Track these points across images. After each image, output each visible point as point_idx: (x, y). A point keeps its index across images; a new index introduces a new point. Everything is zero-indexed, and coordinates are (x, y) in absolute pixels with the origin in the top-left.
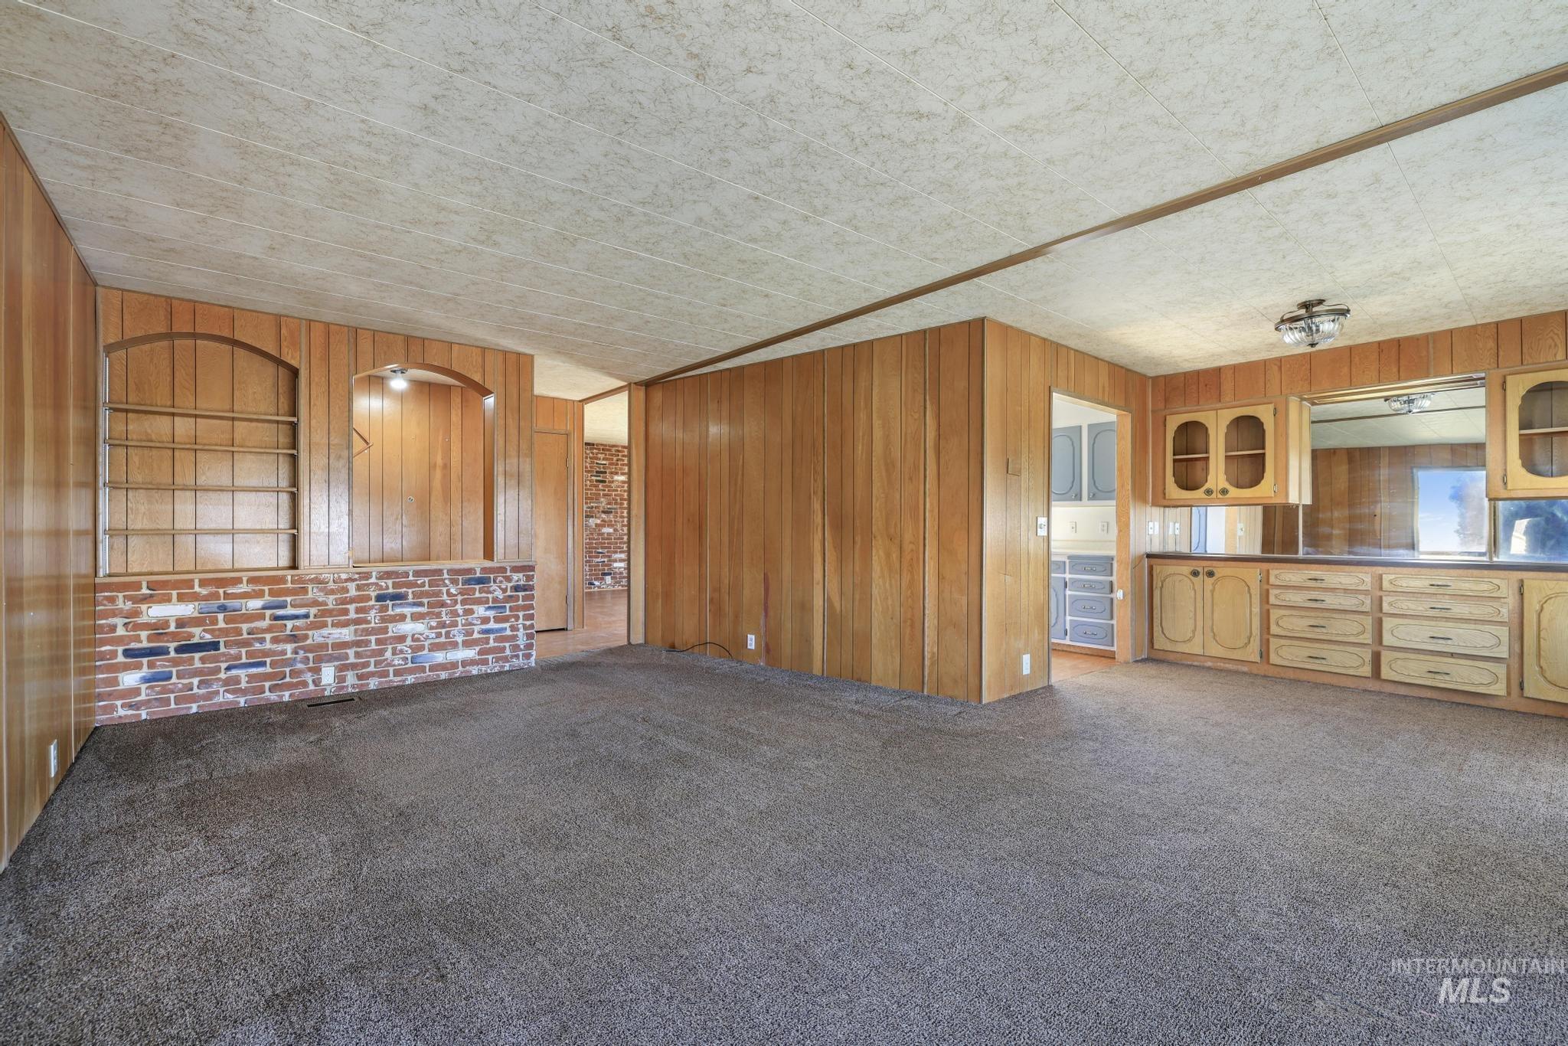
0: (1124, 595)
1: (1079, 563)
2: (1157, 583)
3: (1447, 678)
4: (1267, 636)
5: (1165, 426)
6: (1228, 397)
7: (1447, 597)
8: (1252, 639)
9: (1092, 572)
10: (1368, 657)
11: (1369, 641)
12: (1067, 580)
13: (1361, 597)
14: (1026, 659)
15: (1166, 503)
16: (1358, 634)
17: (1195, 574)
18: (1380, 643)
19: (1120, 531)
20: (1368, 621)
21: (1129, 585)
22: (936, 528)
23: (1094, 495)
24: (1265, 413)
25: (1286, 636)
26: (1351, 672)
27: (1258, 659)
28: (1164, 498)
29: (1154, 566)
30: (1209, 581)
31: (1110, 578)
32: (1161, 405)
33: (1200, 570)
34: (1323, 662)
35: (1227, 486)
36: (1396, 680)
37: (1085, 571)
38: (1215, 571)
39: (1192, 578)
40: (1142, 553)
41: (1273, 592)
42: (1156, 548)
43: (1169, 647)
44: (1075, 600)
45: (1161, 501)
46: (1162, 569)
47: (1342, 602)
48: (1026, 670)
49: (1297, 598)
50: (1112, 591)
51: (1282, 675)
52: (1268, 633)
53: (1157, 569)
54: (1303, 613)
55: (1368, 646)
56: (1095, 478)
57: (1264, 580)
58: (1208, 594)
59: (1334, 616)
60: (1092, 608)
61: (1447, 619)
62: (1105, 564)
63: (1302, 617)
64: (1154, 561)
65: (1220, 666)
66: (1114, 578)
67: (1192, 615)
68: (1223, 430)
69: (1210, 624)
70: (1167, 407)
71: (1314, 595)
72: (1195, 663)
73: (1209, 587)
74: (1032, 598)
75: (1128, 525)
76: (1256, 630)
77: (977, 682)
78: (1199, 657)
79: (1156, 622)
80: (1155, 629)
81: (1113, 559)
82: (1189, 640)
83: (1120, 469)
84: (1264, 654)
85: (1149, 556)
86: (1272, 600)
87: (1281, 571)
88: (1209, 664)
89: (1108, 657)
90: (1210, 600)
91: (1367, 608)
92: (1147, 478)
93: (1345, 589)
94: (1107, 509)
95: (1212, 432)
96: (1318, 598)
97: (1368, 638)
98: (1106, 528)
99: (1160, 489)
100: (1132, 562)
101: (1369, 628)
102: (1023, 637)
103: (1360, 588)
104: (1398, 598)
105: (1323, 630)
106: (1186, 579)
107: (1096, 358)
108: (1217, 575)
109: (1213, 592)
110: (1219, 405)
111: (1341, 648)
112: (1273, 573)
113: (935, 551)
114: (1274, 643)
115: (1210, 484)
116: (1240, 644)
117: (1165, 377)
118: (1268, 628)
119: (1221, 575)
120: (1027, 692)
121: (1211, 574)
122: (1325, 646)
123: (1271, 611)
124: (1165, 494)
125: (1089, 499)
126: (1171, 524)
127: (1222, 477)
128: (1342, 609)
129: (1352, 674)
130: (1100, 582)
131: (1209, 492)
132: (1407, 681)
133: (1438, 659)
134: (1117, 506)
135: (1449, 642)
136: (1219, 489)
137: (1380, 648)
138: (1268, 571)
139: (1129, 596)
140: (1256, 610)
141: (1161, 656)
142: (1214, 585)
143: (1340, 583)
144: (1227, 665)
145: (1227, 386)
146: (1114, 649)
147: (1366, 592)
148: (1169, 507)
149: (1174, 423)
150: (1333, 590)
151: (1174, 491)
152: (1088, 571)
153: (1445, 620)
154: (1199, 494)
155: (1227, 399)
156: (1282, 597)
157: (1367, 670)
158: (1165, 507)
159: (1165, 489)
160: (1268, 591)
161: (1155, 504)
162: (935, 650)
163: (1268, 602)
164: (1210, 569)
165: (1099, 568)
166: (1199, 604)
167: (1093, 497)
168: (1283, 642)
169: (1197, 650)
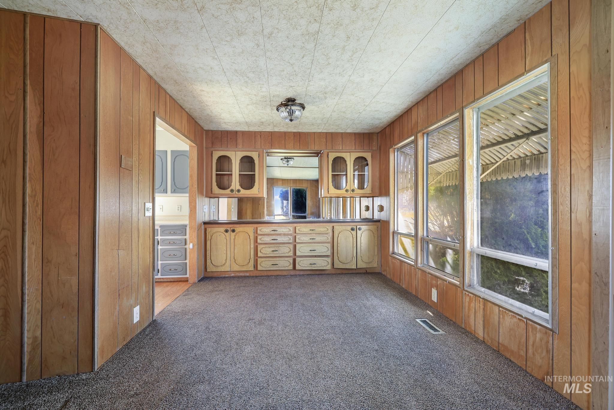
0: (193, 246)
1: (167, 229)
2: (208, 237)
3: (315, 265)
4: (256, 258)
5: (212, 156)
6: (240, 146)
7: (314, 234)
8: (251, 260)
9: (175, 234)
10: (292, 261)
11: (292, 255)
12: (159, 240)
13: (290, 237)
14: (137, 310)
15: (212, 196)
16: (289, 252)
17: (227, 231)
18: (295, 255)
19: (191, 211)
20: (291, 246)
21: (196, 240)
22: (39, 212)
23: (174, 190)
24: (255, 155)
25: (264, 257)
26: (286, 268)
27: (253, 269)
28: (212, 193)
29: (207, 229)
30: (233, 234)
31: (185, 237)
32: (210, 145)
33: (229, 229)
34: (277, 266)
35: (240, 188)
36: (301, 269)
37: (170, 234)
38: (235, 229)
39: (225, 233)
40: (201, 222)
41: (259, 237)
42: (207, 219)
43: (214, 269)
44: (164, 251)
45: (210, 195)
46: (211, 230)
47: (283, 239)
48: (136, 318)
49: (267, 239)
50: (186, 244)
51: (262, 275)
52: (257, 256)
53: (208, 230)
54: (270, 246)
55: (291, 257)
56: (175, 181)
57: (255, 232)
58: (232, 241)
59: (281, 245)
60: (174, 255)
61: (314, 243)
62: (182, 229)
63: (269, 247)
64: (207, 226)
65: (237, 275)
66: (187, 237)
67: (225, 252)
68: (238, 162)
69: (233, 255)
70: (213, 146)
71: (274, 237)
72: (227, 276)
73: (233, 237)
74: (141, 262)
75: (195, 207)
76: (252, 256)
77: (89, 352)
78: (228, 273)
79: (208, 257)
80: (208, 261)
81: (186, 226)
82: (224, 265)
83: (191, 176)
84: (256, 266)
85: (205, 223)
86: (259, 241)
87: (262, 227)
88: (233, 275)
89: (183, 281)
90: (233, 244)
91: (291, 241)
92: (203, 182)
93: (284, 234)
94: (183, 199)
95: (233, 161)
96: (275, 239)
97: (291, 254)
98: (180, 209)
99: (209, 188)
100: (197, 227)
101: (292, 249)
102: (134, 295)
103: (289, 233)
104: (301, 236)
105: (277, 252)
106: (222, 234)
107: (181, 107)
108: (236, 231)
109: (234, 239)
110: (236, 149)
111: (283, 259)
112: (259, 229)
113: (39, 237)
114: (259, 260)
115: (232, 187)
116: (246, 263)
117: (212, 131)
118: (257, 254)
119: (238, 231)
120: (137, 336)
121: (233, 231)
122: (278, 259)
123: (258, 246)
124: (212, 191)
125: (171, 193)
126: (212, 206)
127: (238, 184)
128: (283, 242)
129: (286, 269)
130: (180, 240)
131: (232, 191)
132: (304, 269)
133: (313, 258)
134: (189, 197)
135: (315, 251)
136: (237, 189)
137: (295, 257)
138: (257, 228)
139: (196, 246)
140: (252, 246)
141: (210, 275)
142: (235, 236)
143: (283, 231)
144: (240, 274)
145: (240, 141)
146: (188, 276)
147: (291, 235)
148: (212, 198)
149: (216, 155)
150: (280, 234)
151: (216, 190)
152: (172, 234)
153: (313, 243)
154: (228, 191)
155: (240, 147)
156: (263, 239)
157: (291, 267)
158: (210, 198)
159: (212, 188)
160: (257, 237)
161: (206, 196)
162: (38, 333)
163: (257, 242)
164: (233, 228)
165: (179, 232)
166: (228, 246)
167: (174, 191)
168: (263, 259)
169: (228, 269)
